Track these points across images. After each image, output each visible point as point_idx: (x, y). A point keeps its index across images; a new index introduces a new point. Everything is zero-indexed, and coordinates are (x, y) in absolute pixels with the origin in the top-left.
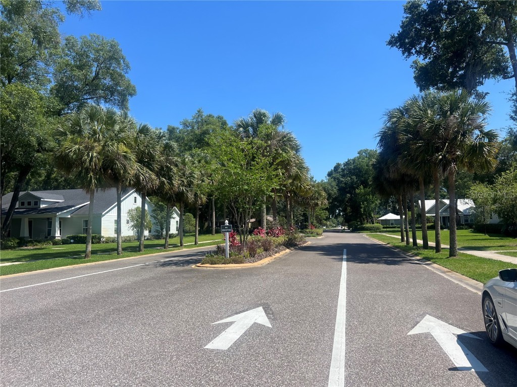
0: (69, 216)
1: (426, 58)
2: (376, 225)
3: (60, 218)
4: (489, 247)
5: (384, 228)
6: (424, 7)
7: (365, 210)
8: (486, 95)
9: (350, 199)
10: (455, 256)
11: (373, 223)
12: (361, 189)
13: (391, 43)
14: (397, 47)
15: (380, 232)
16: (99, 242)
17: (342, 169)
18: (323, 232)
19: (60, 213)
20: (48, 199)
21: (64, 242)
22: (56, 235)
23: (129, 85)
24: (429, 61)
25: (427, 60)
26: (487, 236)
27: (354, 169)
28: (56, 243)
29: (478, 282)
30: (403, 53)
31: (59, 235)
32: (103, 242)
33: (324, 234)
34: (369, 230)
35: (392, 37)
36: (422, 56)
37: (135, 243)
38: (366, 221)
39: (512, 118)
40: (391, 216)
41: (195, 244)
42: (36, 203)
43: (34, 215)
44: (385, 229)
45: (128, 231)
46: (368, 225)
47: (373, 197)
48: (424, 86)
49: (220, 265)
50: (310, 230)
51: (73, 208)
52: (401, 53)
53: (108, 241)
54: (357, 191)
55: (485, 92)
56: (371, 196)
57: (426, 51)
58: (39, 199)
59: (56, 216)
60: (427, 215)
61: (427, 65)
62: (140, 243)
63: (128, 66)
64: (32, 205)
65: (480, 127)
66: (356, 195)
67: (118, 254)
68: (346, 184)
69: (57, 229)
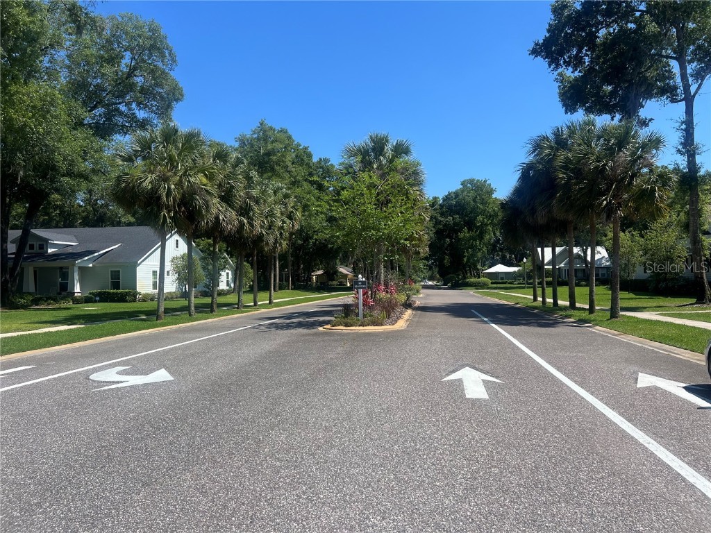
0: (91, 265)
1: (576, 70)
2: (482, 279)
3: (80, 268)
4: (645, 308)
5: (492, 283)
6: (578, 6)
7: (468, 259)
8: (650, 121)
9: (451, 244)
10: (617, 317)
11: (479, 278)
12: (465, 233)
13: (535, 52)
14: (542, 57)
15: (488, 288)
16: (134, 301)
17: (440, 205)
18: (423, 288)
19: (79, 261)
20: (59, 240)
21: (88, 300)
22: (76, 291)
23: (176, 86)
24: (580, 74)
25: (577, 74)
26: (632, 295)
27: (455, 206)
28: (76, 301)
29: (663, 345)
30: (550, 65)
31: (79, 291)
32: (139, 300)
33: (422, 291)
34: (475, 286)
35: (537, 44)
36: (569, 68)
37: (182, 302)
38: (469, 275)
39: (679, 151)
40: (500, 268)
41: (270, 303)
42: (41, 247)
43: (41, 263)
44: (495, 285)
45: (171, 286)
46: (473, 280)
47: (480, 243)
48: (570, 106)
49: (357, 328)
50: (408, 286)
51: (96, 254)
52: (546, 64)
53: (146, 298)
54: (461, 235)
55: (649, 117)
56: (478, 242)
57: (576, 62)
58: (46, 241)
59: (74, 265)
60: (546, 267)
61: (576, 79)
62: (212, 301)
63: (174, 61)
64: (36, 249)
65: (649, 165)
66: (458, 240)
67: (190, 315)
68: (445, 225)
69: (76, 282)
